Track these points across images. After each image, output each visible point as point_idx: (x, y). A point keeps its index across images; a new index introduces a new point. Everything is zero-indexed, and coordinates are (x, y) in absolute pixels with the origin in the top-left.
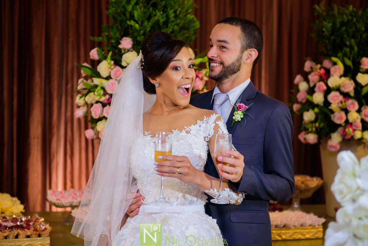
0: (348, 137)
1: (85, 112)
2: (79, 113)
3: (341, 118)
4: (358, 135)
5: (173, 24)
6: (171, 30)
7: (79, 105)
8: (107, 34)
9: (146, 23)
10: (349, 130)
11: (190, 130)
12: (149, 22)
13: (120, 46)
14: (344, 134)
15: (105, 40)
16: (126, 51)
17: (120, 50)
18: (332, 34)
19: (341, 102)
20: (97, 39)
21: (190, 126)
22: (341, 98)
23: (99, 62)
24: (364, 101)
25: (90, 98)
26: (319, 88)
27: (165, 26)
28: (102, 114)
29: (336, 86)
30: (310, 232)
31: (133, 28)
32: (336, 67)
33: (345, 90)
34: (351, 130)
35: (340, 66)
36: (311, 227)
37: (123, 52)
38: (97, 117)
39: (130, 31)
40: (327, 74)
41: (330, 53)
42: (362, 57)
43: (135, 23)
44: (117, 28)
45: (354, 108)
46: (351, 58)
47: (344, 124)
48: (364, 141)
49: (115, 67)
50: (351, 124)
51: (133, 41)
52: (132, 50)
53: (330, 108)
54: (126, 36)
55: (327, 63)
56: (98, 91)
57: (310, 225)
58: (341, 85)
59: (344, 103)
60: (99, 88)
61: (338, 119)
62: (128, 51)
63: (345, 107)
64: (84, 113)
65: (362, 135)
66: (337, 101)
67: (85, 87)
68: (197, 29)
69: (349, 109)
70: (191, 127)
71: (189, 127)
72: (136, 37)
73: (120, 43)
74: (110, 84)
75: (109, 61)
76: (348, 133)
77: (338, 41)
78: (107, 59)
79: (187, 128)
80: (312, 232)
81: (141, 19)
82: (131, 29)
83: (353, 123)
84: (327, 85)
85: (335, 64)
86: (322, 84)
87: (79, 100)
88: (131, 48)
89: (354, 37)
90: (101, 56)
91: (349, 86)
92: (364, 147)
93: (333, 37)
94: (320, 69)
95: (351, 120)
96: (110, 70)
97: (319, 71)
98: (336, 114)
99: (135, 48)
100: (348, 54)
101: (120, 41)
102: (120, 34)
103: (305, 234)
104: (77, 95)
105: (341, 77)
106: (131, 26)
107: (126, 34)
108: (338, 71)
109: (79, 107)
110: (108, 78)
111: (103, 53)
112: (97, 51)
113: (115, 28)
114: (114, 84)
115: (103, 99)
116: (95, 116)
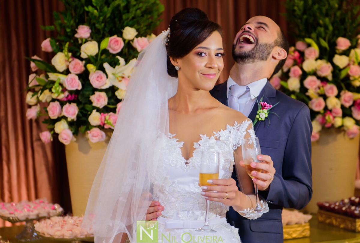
0: (328, 125)
1: (39, 112)
2: (32, 114)
3: (320, 105)
4: (338, 122)
5: (135, 8)
6: (133, 15)
7: (30, 104)
8: (60, 22)
9: (106, 9)
10: (329, 117)
11: (219, 136)
12: (108, 7)
13: (76, 36)
14: (323, 123)
15: (58, 29)
16: (84, 40)
17: (76, 40)
18: (304, 13)
19: (319, 88)
20: (48, 28)
21: (220, 131)
22: (318, 83)
23: (53, 54)
24: (343, 85)
25: (45, 96)
26: (294, 73)
27: (126, 11)
28: (61, 114)
29: (313, 70)
30: (296, 231)
31: (90, 14)
32: (310, 49)
33: (323, 74)
34: (331, 117)
35: (315, 48)
36: (297, 225)
37: (80, 42)
38: (56, 118)
39: (86, 18)
40: (301, 58)
41: (303, 34)
42: (338, 37)
43: (93, 9)
44: (72, 14)
45: (332, 93)
46: (327, 39)
47: (322, 111)
48: (345, 128)
49: (73, 60)
50: (331, 111)
51: (91, 29)
52: (90, 39)
53: (307, 94)
54: (83, 24)
55: (300, 45)
56: (56, 88)
57: (296, 224)
58: (318, 69)
59: (322, 88)
60: (56, 85)
61: (316, 106)
62: (86, 41)
63: (323, 93)
64: (37, 113)
65: (343, 122)
66: (314, 87)
67: (38, 83)
68: (161, 13)
69: (327, 94)
70: (220, 133)
71: (218, 132)
72: (94, 24)
73: (76, 32)
74: (69, 79)
75: (66, 53)
76: (329, 120)
77: (311, 20)
78: (64, 51)
79: (216, 133)
80: (299, 231)
81: (100, 4)
82: (88, 15)
83: (333, 110)
84: (302, 69)
85: (309, 45)
86: (297, 68)
87: (30, 98)
88: (89, 38)
89: (327, 15)
90: (55, 48)
91: (326, 70)
92: (344, 135)
93: (305, 17)
94: (294, 52)
95: (330, 107)
96: (68, 63)
97: (292, 54)
98: (314, 100)
99: (94, 37)
100: (323, 34)
101: (76, 30)
102: (75, 21)
103: (291, 234)
104: (28, 92)
105: (316, 60)
106: (88, 12)
107: (82, 22)
108: (313, 53)
109: (30, 107)
110: (67, 72)
111: (57, 43)
112: (50, 42)
113: (68, 14)
114: (74, 79)
115: (62, 96)
116: (53, 117)
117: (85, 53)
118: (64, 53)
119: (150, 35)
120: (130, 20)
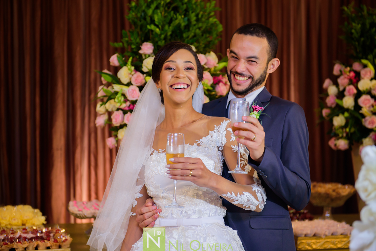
2: (101, 121)
3: (372, 123)
5: (195, 28)
6: (193, 34)
7: (101, 113)
8: (127, 39)
9: (167, 27)
11: (201, 143)
12: (169, 26)
13: (141, 52)
15: (126, 45)
16: (147, 56)
17: (140, 55)
18: (362, 36)
19: (373, 106)
20: (117, 45)
21: (202, 139)
22: (372, 101)
25: (110, 105)
26: (349, 92)
27: (186, 30)
28: (123, 122)
29: (367, 89)
30: (342, 241)
31: (154, 33)
32: (366, 69)
35: (371, 68)
36: (342, 236)
37: (144, 57)
38: (118, 125)
39: (151, 36)
40: (357, 77)
41: (360, 55)
43: (155, 27)
44: (138, 33)
49: (135, 73)
51: (154, 45)
52: (153, 55)
53: (361, 112)
54: (147, 42)
55: (356, 66)
56: (118, 98)
57: (342, 234)
58: (372, 88)
59: (375, 107)
60: (119, 95)
61: (369, 123)
62: (149, 56)
64: (105, 121)
66: (368, 105)
67: (105, 94)
68: (220, 33)
72: (157, 42)
73: (140, 49)
74: (130, 90)
77: (368, 43)
78: (127, 65)
79: (198, 141)
80: (344, 241)
81: (162, 24)
82: (152, 34)
84: (357, 88)
85: (365, 66)
86: (352, 87)
87: (100, 108)
88: (151, 54)
90: (121, 62)
93: (362, 39)
94: (350, 71)
96: (131, 76)
97: (348, 74)
98: (367, 118)
101: (141, 46)
102: (141, 39)
103: (337, 244)
105: (371, 80)
106: (152, 31)
107: (147, 39)
108: (369, 73)
109: (100, 115)
110: (129, 84)
111: (124, 59)
112: (118, 57)
113: (135, 33)
114: (135, 90)
115: (124, 106)
116: (117, 124)
117: (147, 67)
118: (128, 66)
119: (209, 52)
120: (191, 39)
